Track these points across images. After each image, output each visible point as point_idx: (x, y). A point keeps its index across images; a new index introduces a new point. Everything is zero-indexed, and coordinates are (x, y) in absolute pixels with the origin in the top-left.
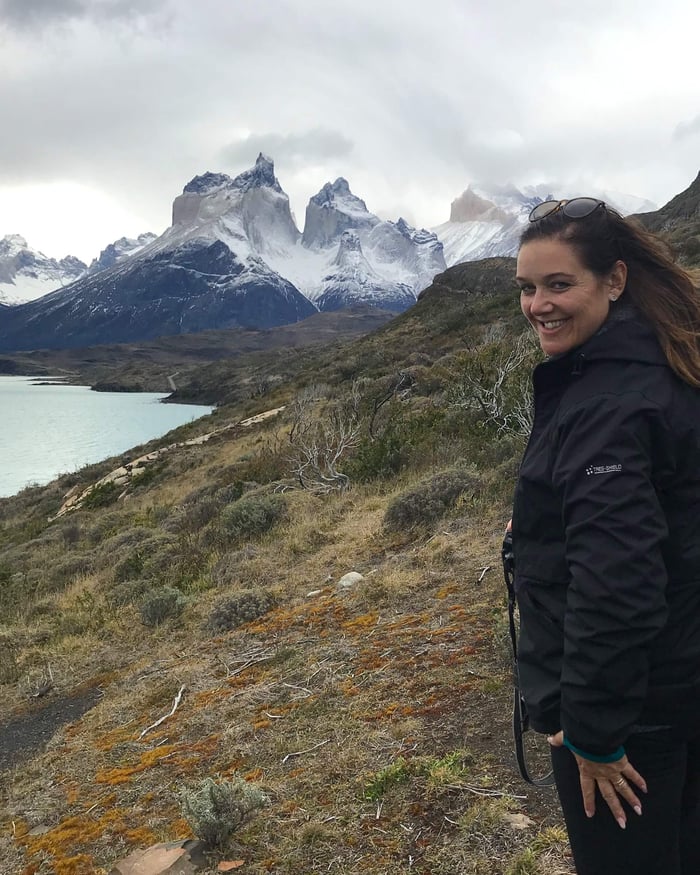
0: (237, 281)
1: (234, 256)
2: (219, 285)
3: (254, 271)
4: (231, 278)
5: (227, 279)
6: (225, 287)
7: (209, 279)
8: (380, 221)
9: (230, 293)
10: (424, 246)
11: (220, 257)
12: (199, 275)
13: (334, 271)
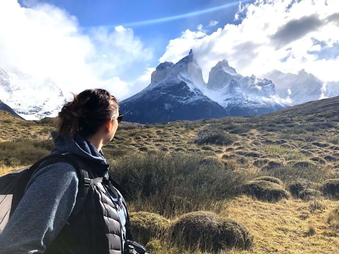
0: (191, 100)
1: (189, 88)
2: (183, 102)
3: (198, 95)
4: (188, 98)
5: (187, 99)
6: (186, 102)
7: (178, 98)
8: (242, 77)
9: (189, 105)
10: (267, 86)
11: (183, 88)
12: (174, 97)
13: (229, 96)
